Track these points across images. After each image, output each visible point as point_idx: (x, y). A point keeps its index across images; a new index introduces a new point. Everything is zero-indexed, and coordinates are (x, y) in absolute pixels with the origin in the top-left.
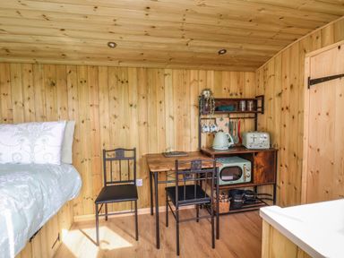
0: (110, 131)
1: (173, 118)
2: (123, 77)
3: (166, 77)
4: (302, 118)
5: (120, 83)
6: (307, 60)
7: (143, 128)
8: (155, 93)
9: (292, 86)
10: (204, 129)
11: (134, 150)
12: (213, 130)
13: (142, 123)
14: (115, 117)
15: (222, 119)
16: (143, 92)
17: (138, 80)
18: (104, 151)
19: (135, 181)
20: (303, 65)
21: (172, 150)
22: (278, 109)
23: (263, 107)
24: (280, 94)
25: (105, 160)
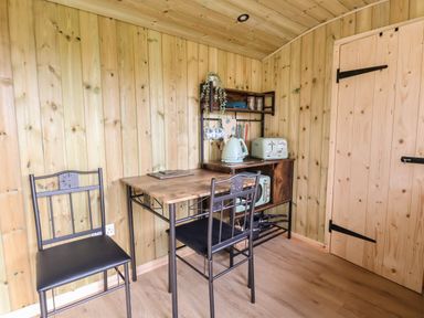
0: (44, 137)
1: (163, 116)
2: (68, 28)
3: (152, 45)
4: (329, 119)
5: (62, 38)
6: (336, 48)
7: (113, 132)
8: (132, 69)
9: (314, 81)
10: (209, 135)
11: (99, 171)
12: (219, 135)
13: (111, 121)
14: (54, 107)
15: (228, 121)
16: (110, 64)
17: (101, 39)
18: (32, 179)
19: (103, 229)
20: (332, 55)
21: (162, 169)
22: (295, 109)
23: (273, 107)
24: (297, 90)
25: (34, 196)
